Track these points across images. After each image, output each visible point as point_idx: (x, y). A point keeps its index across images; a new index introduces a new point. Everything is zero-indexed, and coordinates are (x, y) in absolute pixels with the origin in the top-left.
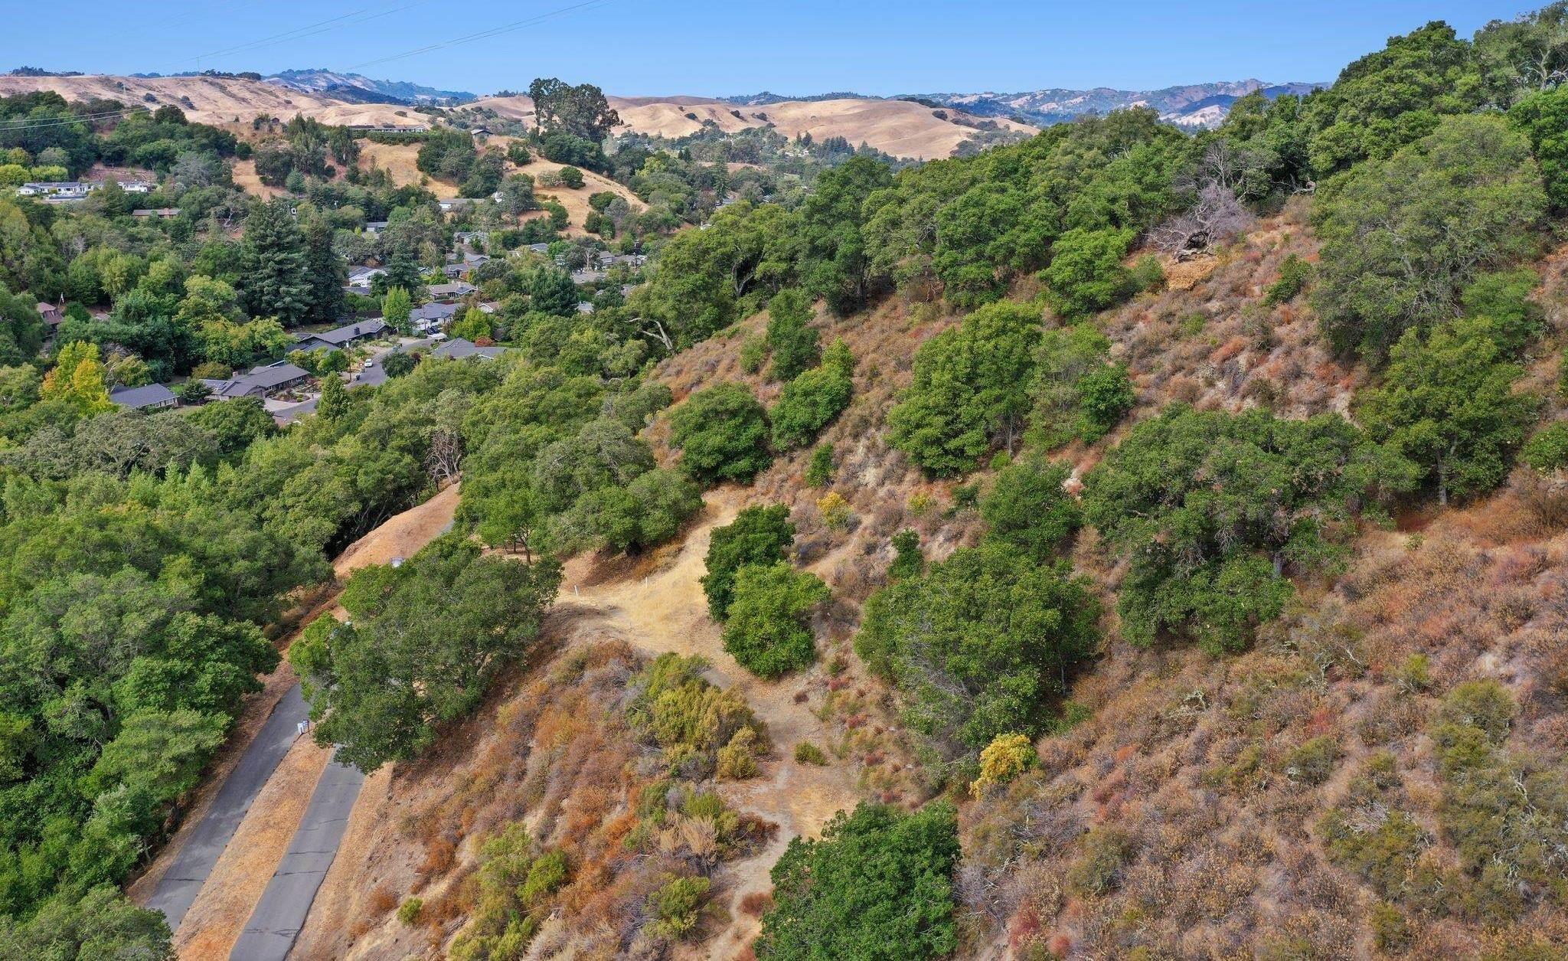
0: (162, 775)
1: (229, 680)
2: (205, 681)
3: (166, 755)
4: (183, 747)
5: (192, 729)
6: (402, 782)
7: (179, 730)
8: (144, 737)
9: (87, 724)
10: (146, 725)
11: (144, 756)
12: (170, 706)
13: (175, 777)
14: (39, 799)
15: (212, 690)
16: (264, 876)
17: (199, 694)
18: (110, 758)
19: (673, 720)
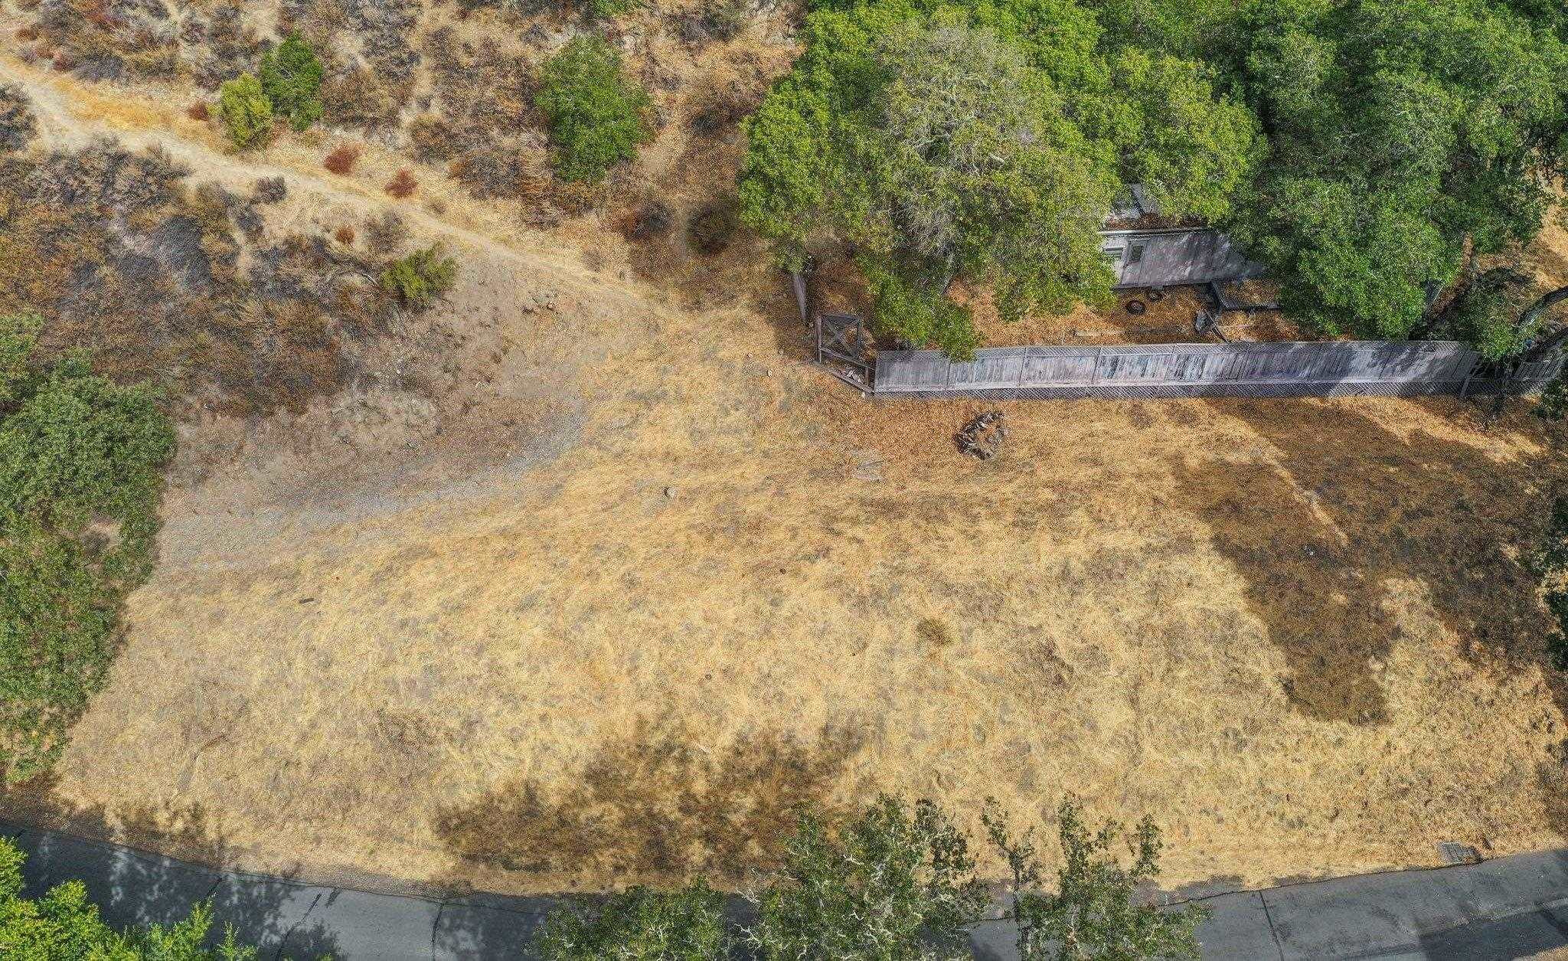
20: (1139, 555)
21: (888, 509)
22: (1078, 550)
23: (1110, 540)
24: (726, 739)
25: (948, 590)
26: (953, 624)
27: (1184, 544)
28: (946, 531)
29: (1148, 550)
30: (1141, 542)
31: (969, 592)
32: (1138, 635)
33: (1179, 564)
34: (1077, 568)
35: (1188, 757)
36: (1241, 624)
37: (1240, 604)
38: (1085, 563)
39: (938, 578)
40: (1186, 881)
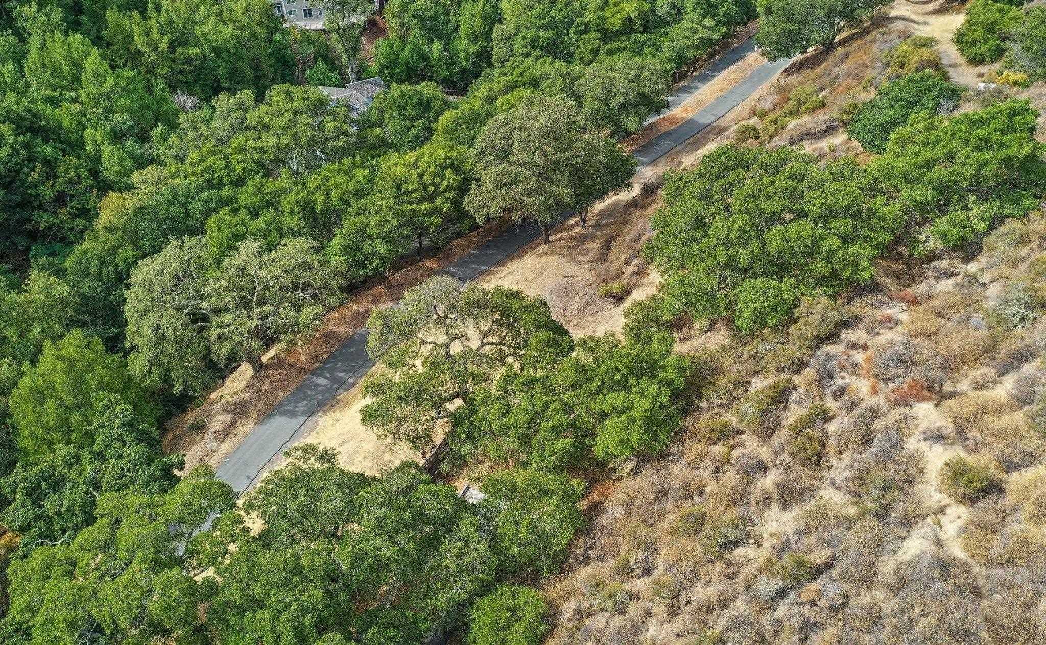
0: (692, 45)
1: (732, 13)
2: (722, 11)
3: (696, 36)
4: (703, 34)
5: (709, 28)
6: (786, 74)
7: (704, 27)
8: (690, 25)
9: (671, 14)
10: (693, 21)
11: (687, 34)
12: (704, 16)
13: (696, 48)
14: (645, 41)
15: (724, 16)
16: (716, 95)
17: (718, 15)
18: (674, 30)
19: (901, 58)
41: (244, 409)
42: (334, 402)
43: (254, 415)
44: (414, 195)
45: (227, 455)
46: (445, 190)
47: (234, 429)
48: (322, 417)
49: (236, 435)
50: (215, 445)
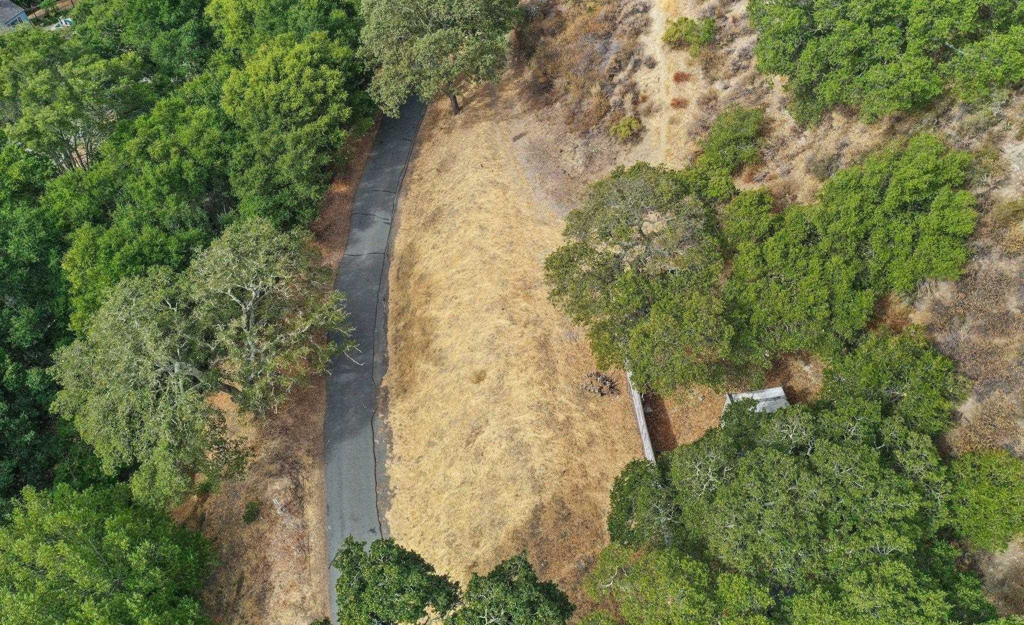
20: (529, 465)
21: (544, 345)
22: (528, 435)
23: (535, 450)
24: (434, 313)
25: (500, 378)
26: (484, 384)
27: (538, 489)
28: (531, 370)
29: (532, 470)
30: (537, 466)
31: (500, 387)
32: (492, 477)
33: (527, 489)
34: (518, 436)
35: (443, 518)
36: (500, 528)
37: (510, 526)
38: (522, 439)
39: (506, 373)
40: (389, 523)
41: (290, 460)
42: (383, 393)
43: (307, 460)
44: (302, 113)
45: (323, 522)
46: (334, 93)
47: (303, 489)
48: (386, 417)
49: (310, 495)
50: (298, 521)
